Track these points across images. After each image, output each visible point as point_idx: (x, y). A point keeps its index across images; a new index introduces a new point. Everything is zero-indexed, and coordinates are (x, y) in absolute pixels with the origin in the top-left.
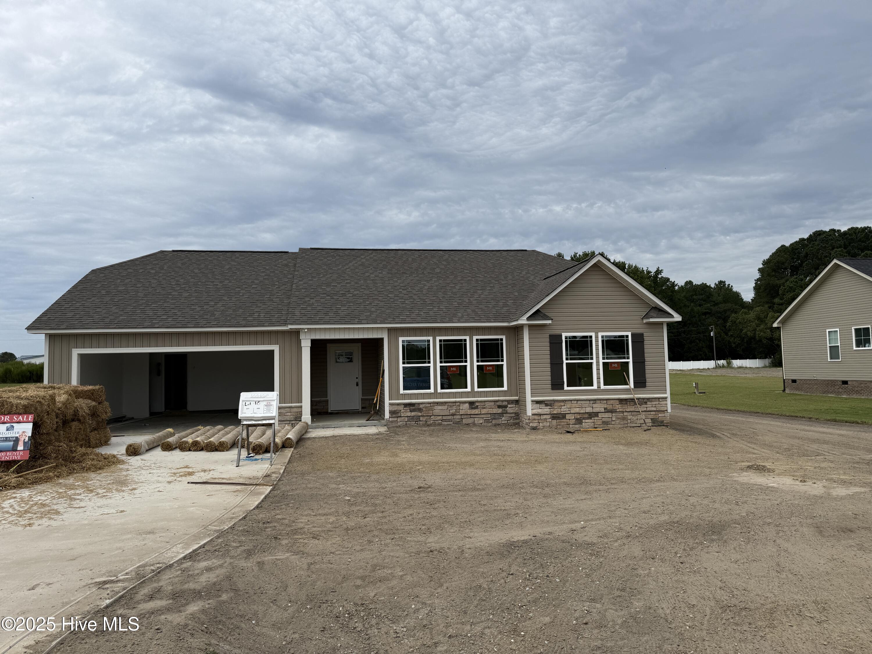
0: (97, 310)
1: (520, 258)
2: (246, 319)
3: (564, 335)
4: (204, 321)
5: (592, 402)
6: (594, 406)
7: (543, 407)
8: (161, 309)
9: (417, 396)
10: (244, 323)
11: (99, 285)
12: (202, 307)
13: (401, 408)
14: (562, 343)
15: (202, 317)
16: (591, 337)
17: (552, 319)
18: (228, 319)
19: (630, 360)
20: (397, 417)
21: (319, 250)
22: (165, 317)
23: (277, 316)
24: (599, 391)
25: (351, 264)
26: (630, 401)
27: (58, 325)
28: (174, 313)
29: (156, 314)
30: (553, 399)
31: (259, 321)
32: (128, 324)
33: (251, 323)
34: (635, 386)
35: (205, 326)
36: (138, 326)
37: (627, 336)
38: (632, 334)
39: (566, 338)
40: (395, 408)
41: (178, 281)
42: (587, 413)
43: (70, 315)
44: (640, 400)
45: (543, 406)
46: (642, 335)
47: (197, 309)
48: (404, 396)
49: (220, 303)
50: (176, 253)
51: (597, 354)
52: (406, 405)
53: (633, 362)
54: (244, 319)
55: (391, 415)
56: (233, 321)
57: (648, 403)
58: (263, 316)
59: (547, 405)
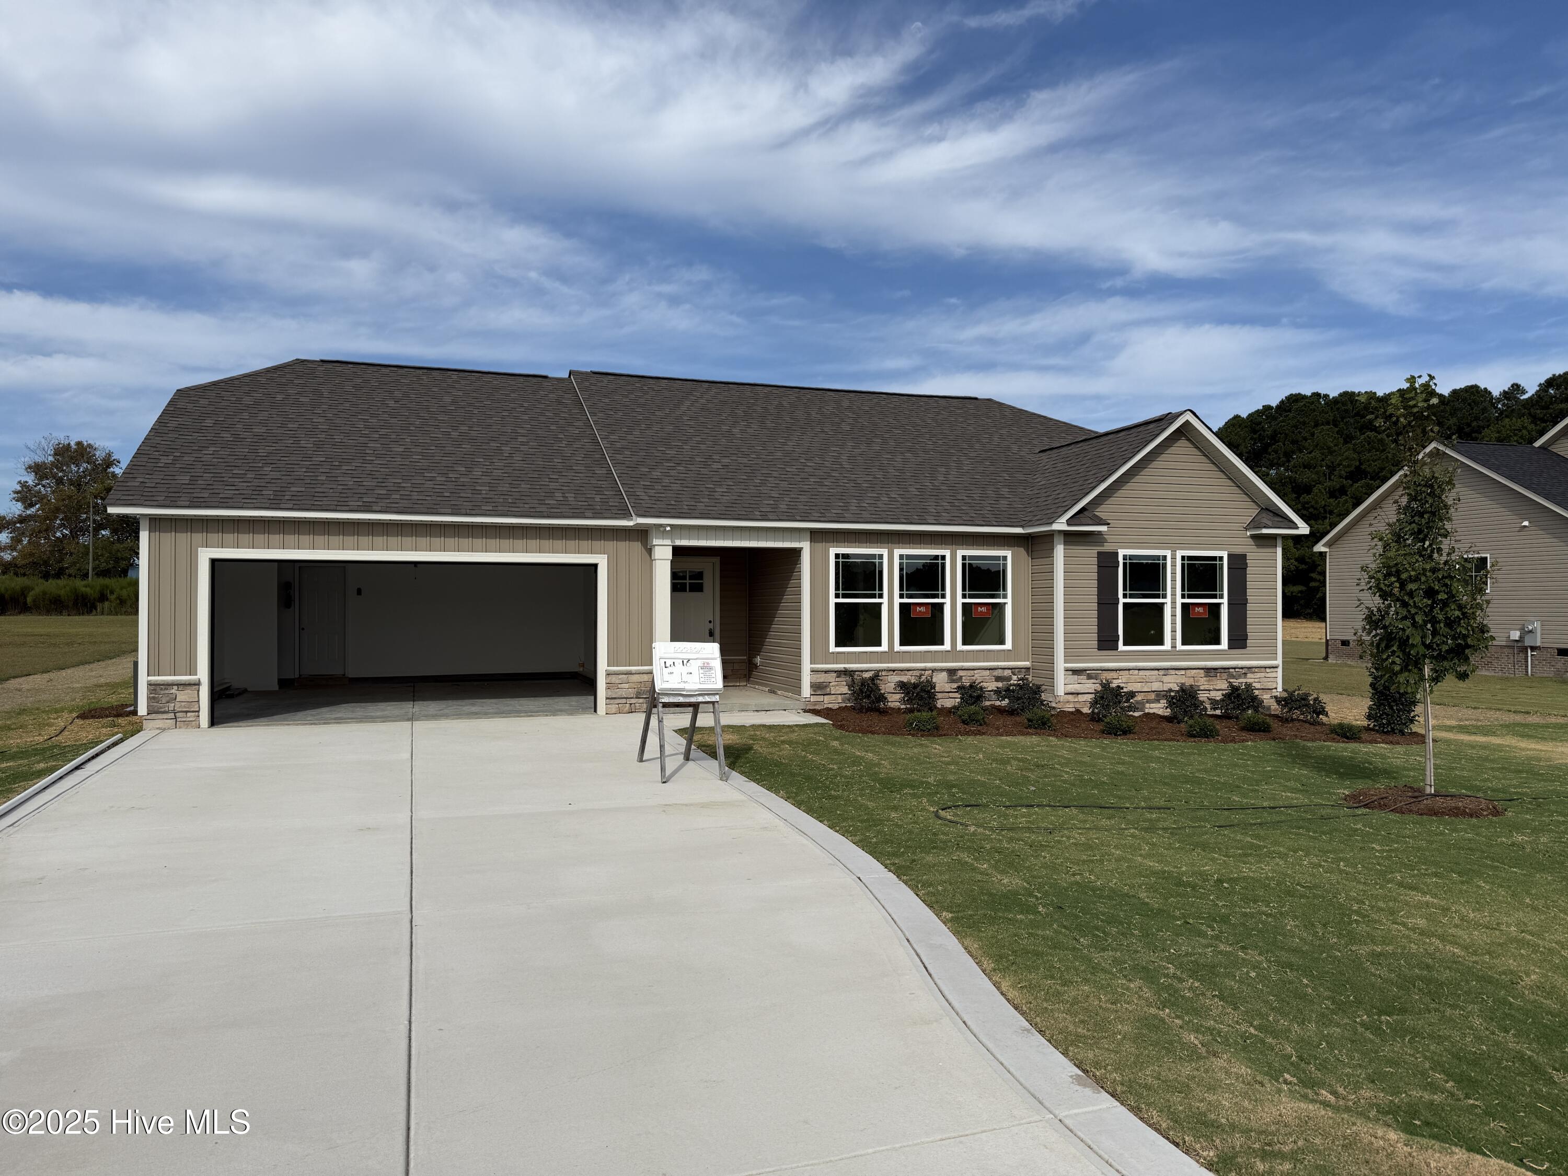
0: (234, 472)
1: (974, 411)
2: (543, 502)
3: (1122, 553)
4: (465, 503)
5: (1162, 672)
6: (1165, 679)
7: (1083, 681)
8: (365, 476)
9: (858, 657)
10: (543, 508)
11: (209, 422)
12: (446, 476)
13: (831, 677)
14: (1118, 567)
15: (457, 495)
16: (1165, 558)
17: (1109, 524)
18: (510, 501)
19: (1225, 601)
20: (824, 695)
21: (610, 377)
22: (385, 492)
23: (599, 500)
24: (1173, 654)
25: (684, 408)
26: (1222, 671)
27: (173, 499)
28: (396, 485)
29: (361, 484)
30: (1101, 667)
31: (571, 507)
32: (316, 503)
33: (559, 511)
34: (1231, 646)
35: (474, 512)
36: (339, 508)
37: (1221, 558)
38: (1229, 555)
39: (1125, 557)
40: (822, 678)
41: (365, 421)
42: (1154, 691)
43: (185, 479)
44: (1237, 670)
45: (1083, 678)
46: (1244, 557)
47: (438, 479)
48: (837, 657)
49: (475, 470)
50: (330, 366)
51: (1174, 588)
52: (840, 673)
53: (1229, 604)
54: (540, 502)
55: (814, 691)
56: (522, 505)
57: (1249, 675)
58: (572, 499)
59: (1089, 677)
